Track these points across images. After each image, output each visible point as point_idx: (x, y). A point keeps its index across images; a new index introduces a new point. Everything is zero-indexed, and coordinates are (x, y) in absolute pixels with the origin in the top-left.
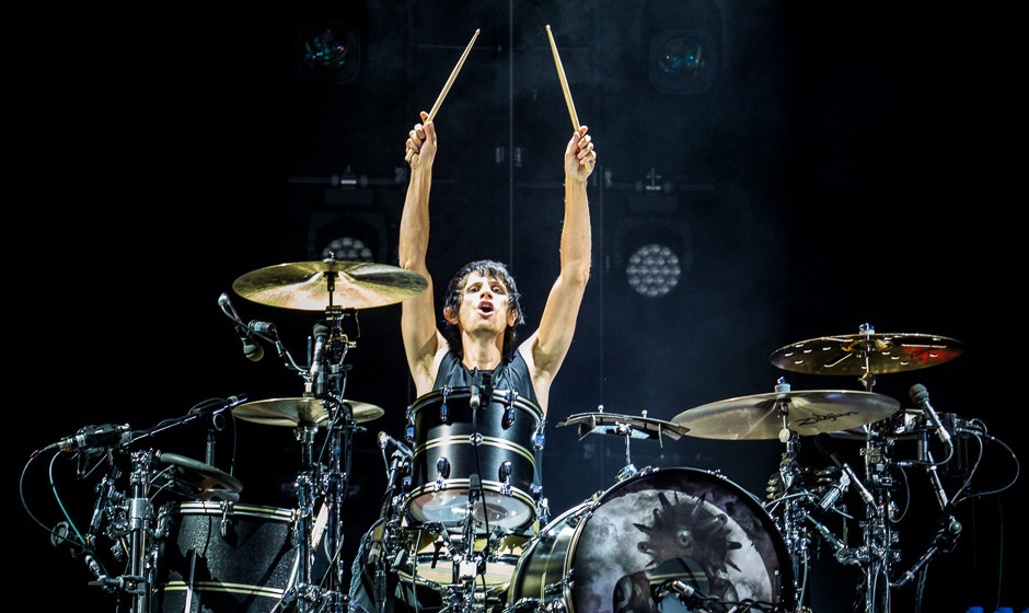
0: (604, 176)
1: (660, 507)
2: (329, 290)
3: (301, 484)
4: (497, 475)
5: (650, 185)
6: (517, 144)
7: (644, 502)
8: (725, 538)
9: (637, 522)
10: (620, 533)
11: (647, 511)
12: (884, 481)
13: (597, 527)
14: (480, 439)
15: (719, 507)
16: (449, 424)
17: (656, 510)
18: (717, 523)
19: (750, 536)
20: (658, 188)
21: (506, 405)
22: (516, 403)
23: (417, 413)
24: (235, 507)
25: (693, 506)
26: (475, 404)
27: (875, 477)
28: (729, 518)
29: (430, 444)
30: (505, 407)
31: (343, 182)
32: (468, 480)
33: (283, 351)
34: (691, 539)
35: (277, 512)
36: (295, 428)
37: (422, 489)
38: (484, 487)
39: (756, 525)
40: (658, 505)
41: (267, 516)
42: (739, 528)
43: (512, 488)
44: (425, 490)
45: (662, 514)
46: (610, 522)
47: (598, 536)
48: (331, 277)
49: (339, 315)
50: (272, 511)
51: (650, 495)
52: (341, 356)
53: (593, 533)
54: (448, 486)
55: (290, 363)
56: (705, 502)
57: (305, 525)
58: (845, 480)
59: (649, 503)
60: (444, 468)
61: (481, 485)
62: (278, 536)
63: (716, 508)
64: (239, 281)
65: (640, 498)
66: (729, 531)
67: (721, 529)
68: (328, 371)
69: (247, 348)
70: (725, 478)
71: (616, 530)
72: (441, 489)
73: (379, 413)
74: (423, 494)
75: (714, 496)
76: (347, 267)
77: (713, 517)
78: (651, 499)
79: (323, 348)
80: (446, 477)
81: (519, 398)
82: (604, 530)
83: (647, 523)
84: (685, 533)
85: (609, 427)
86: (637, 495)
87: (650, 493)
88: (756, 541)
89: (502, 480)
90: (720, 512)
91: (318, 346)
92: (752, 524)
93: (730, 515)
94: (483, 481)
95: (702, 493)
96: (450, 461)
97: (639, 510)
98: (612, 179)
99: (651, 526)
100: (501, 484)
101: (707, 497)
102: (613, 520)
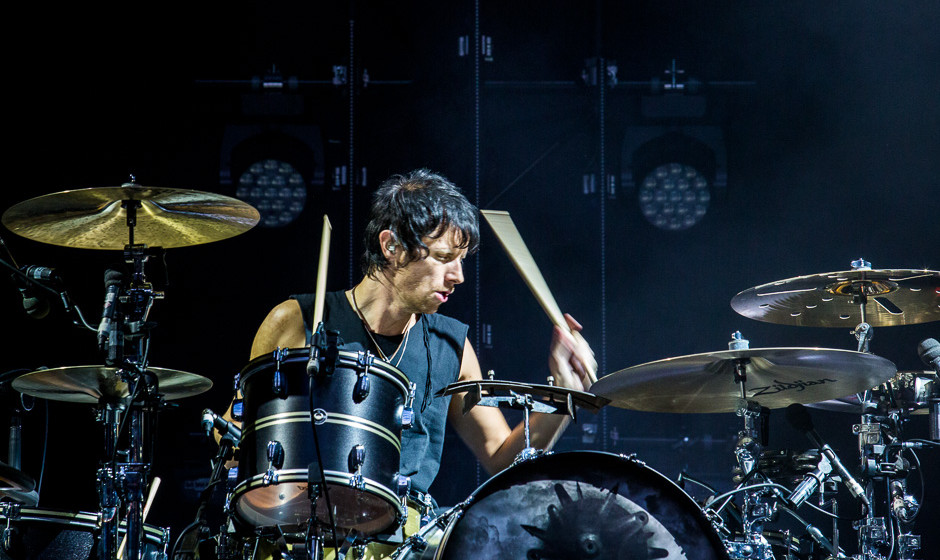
0: (606, 71)
1: (557, 503)
2: (128, 224)
3: (102, 479)
4: (346, 463)
5: (670, 82)
6: (485, 32)
7: (535, 496)
8: (645, 544)
9: (526, 522)
10: (503, 538)
11: (540, 508)
12: (884, 467)
13: (472, 530)
14: (323, 417)
15: (636, 502)
16: (285, 398)
17: (551, 507)
18: (634, 523)
19: (680, 541)
20: (680, 86)
21: (358, 371)
22: (372, 368)
23: (247, 382)
24: (22, 511)
25: (601, 501)
26: (313, 369)
27: (872, 463)
28: (651, 517)
29: (261, 424)
30: (358, 374)
31: (265, 84)
32: (306, 471)
33: (71, 305)
34: (600, 545)
35: (78, 516)
36: (94, 405)
37: (248, 484)
38: (327, 478)
39: (688, 527)
40: (554, 500)
41: (65, 522)
42: (664, 530)
43: (366, 480)
44: (253, 484)
45: (560, 512)
46: (490, 523)
47: (474, 541)
48: (132, 207)
49: (143, 257)
50: (72, 515)
51: (544, 487)
52: (144, 311)
53: (467, 538)
54: (280, 478)
55: (80, 321)
56: (619, 496)
57: (108, 532)
58: (824, 467)
59: (543, 498)
60: (276, 455)
61: (323, 475)
62: (81, 548)
63: (633, 504)
64: (10, 212)
65: (530, 492)
66: (651, 534)
67: (641, 531)
68: (123, 329)
69: (27, 302)
70: (644, 463)
71: (497, 534)
72: (271, 482)
73: (205, 385)
74: (250, 489)
75: (630, 488)
76: (156, 193)
77: (630, 515)
78: (545, 492)
79: (116, 300)
80: (279, 467)
81: (376, 361)
82: (482, 534)
83: (539, 524)
84: (591, 537)
85: (502, 399)
86: (526, 487)
87: (543, 484)
88: (688, 547)
89: (352, 470)
90: (639, 509)
91: (110, 297)
92: (682, 526)
93: (651, 513)
94: (325, 471)
95: (614, 484)
96: (285, 446)
97: (528, 507)
98: (618, 75)
99: (545, 528)
100: (350, 475)
101: (620, 489)
102: (493, 521)
